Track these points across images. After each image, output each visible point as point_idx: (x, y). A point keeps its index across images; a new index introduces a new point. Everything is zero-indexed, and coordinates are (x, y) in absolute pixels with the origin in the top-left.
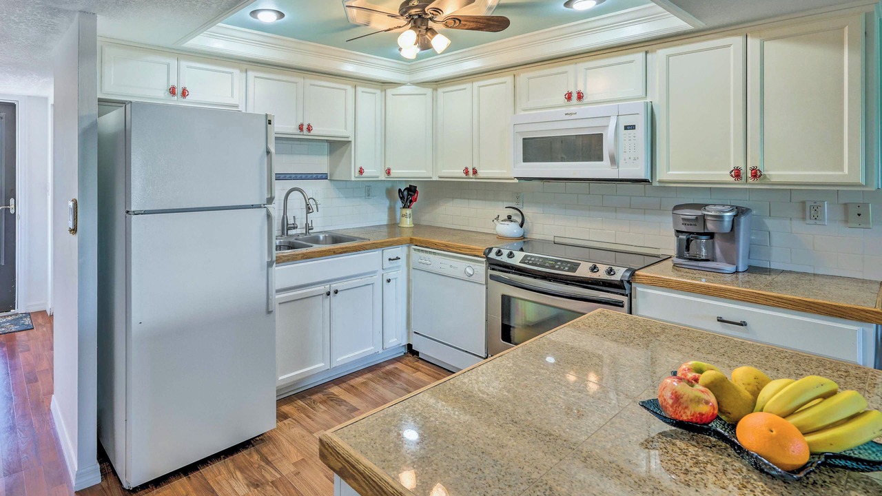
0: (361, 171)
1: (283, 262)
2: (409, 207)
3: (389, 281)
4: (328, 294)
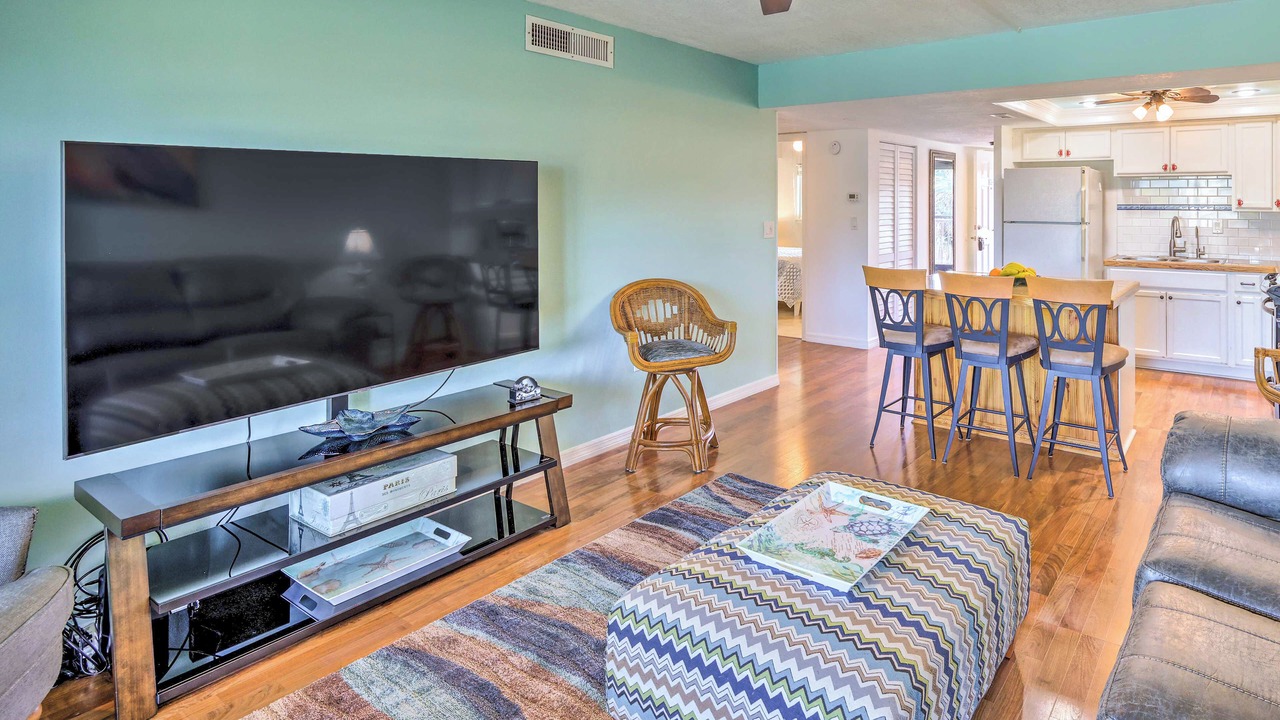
0: (1241, 202)
3: (1239, 303)
4: (1162, 298)
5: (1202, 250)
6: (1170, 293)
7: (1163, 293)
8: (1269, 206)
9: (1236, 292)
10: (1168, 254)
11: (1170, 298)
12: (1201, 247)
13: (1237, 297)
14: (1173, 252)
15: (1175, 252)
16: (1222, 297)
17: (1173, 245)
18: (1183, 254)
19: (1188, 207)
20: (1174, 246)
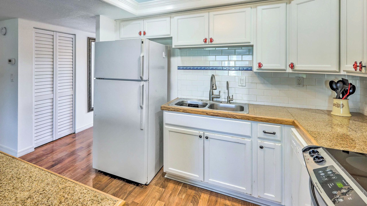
0: (260, 65)
1: (171, 111)
2: (346, 99)
3: (261, 147)
4: (200, 137)
5: (231, 97)
6: (207, 134)
7: (201, 133)
8: (284, 68)
9: (259, 138)
10: (209, 99)
11: (207, 138)
12: (230, 95)
13: (260, 142)
14: (212, 98)
15: (213, 98)
16: (248, 140)
17: (211, 94)
18: (218, 99)
19: (222, 69)
20: (213, 94)
